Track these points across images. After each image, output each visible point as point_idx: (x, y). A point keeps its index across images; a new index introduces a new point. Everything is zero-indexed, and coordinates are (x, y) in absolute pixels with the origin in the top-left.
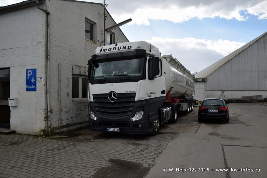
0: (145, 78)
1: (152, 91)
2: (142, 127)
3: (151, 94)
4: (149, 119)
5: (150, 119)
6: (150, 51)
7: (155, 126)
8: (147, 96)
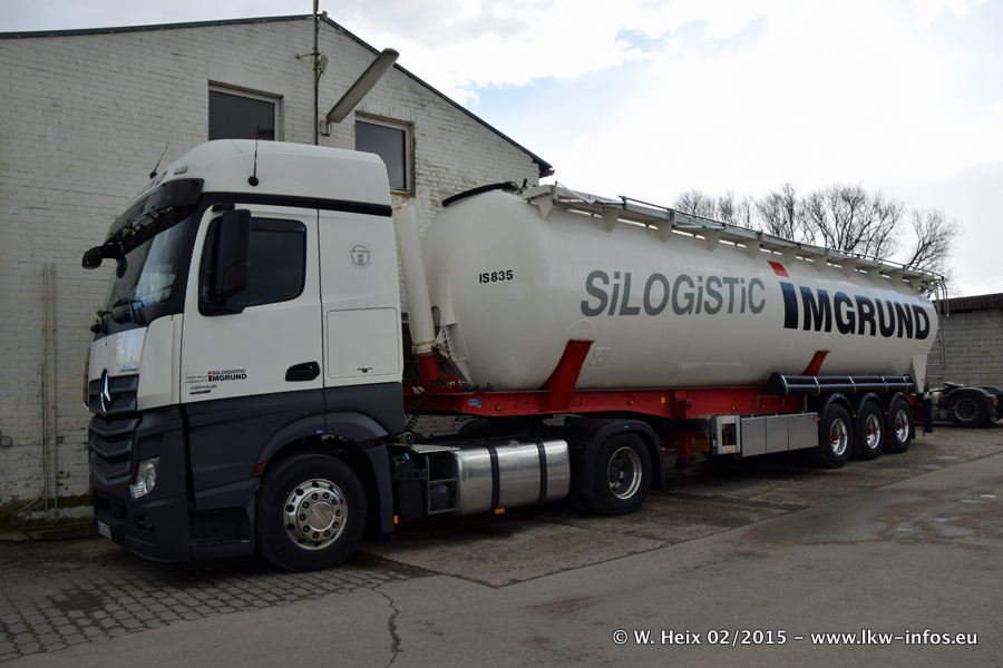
0: (181, 310)
1: (220, 368)
2: (152, 530)
3: (217, 379)
4: (191, 498)
5: (198, 495)
6: (253, 181)
7: (291, 527)
8: (187, 388)
